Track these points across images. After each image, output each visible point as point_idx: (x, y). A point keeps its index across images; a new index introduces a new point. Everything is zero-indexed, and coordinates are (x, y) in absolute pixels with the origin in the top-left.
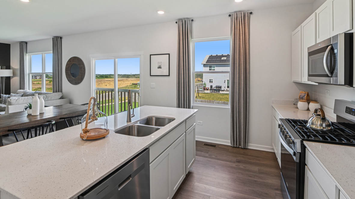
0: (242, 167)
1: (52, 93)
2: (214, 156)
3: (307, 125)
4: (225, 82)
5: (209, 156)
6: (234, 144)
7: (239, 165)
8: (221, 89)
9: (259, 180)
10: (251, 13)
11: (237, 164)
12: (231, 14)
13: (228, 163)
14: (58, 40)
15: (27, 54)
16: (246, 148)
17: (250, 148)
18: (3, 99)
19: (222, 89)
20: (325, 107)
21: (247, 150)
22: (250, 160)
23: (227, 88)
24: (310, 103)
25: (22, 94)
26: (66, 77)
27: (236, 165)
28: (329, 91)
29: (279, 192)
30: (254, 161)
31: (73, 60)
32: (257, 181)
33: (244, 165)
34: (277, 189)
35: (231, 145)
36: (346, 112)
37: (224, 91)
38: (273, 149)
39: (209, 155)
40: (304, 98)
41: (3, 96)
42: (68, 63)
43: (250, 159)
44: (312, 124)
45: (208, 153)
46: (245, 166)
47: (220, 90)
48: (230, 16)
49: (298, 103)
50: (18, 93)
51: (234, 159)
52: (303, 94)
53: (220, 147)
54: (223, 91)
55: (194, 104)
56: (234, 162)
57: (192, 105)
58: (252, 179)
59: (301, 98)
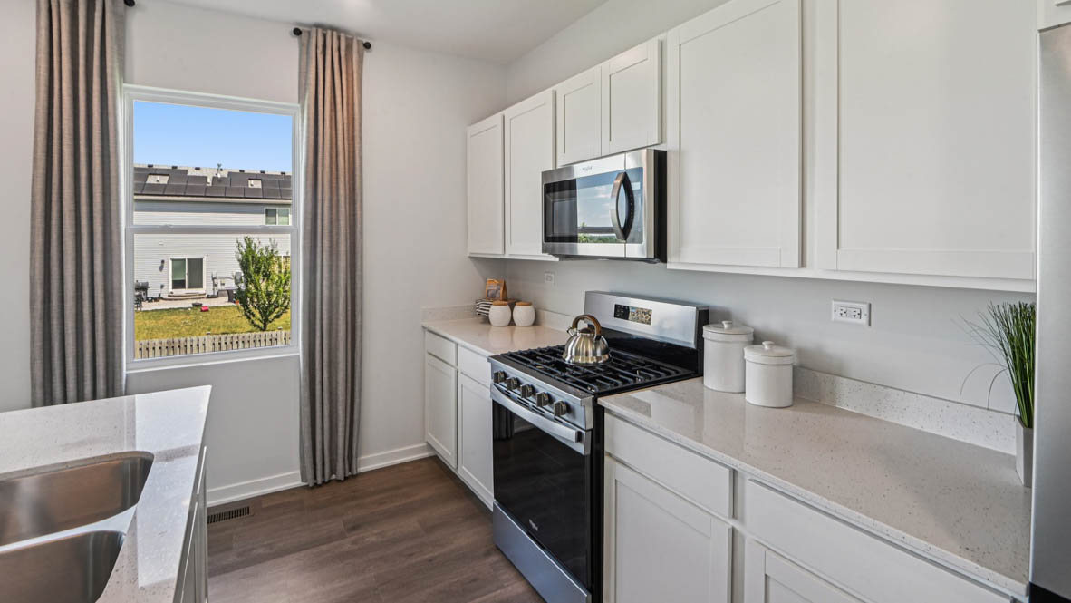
0: (373, 539)
2: (261, 551)
3: (567, 359)
4: (161, 268)
5: (239, 559)
6: (315, 477)
7: (363, 538)
8: (146, 294)
9: (436, 554)
10: (367, 46)
11: (353, 538)
12: (301, 28)
13: (324, 547)
16: (355, 473)
17: (362, 469)
19: (151, 293)
20: (546, 312)
21: (359, 479)
22: (385, 507)
23: (171, 290)
24: (516, 306)
27: (354, 543)
28: (553, 275)
29: (495, 558)
30: (397, 504)
32: (434, 558)
33: (375, 532)
34: (488, 554)
35: (305, 484)
36: (615, 316)
37: (161, 301)
38: (430, 447)
39: (240, 555)
40: (497, 295)
43: (381, 504)
44: (577, 353)
45: (229, 548)
46: (380, 530)
47: (142, 300)
48: (297, 32)
49: (491, 310)
51: (337, 525)
52: (493, 286)
53: (264, 506)
54: (156, 300)
55: (131, 366)
56: (342, 536)
57: (125, 372)
58: (419, 559)
59: (491, 298)
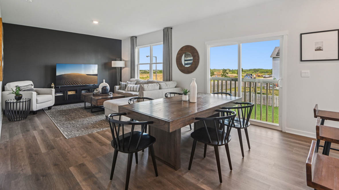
1: (162, 81)
14: (169, 31)
15: (137, 47)
18: (121, 86)
25: (136, 82)
26: (177, 66)
31: (185, 49)
41: (121, 83)
42: (179, 52)
50: (131, 81)
